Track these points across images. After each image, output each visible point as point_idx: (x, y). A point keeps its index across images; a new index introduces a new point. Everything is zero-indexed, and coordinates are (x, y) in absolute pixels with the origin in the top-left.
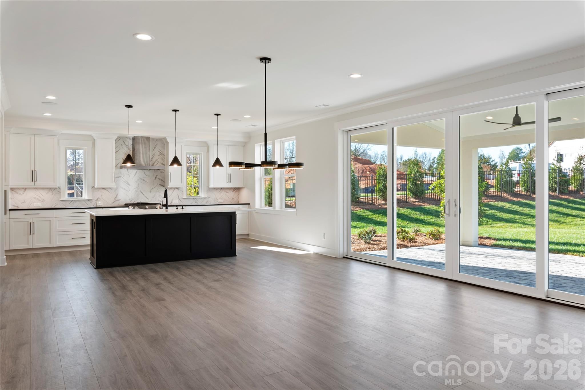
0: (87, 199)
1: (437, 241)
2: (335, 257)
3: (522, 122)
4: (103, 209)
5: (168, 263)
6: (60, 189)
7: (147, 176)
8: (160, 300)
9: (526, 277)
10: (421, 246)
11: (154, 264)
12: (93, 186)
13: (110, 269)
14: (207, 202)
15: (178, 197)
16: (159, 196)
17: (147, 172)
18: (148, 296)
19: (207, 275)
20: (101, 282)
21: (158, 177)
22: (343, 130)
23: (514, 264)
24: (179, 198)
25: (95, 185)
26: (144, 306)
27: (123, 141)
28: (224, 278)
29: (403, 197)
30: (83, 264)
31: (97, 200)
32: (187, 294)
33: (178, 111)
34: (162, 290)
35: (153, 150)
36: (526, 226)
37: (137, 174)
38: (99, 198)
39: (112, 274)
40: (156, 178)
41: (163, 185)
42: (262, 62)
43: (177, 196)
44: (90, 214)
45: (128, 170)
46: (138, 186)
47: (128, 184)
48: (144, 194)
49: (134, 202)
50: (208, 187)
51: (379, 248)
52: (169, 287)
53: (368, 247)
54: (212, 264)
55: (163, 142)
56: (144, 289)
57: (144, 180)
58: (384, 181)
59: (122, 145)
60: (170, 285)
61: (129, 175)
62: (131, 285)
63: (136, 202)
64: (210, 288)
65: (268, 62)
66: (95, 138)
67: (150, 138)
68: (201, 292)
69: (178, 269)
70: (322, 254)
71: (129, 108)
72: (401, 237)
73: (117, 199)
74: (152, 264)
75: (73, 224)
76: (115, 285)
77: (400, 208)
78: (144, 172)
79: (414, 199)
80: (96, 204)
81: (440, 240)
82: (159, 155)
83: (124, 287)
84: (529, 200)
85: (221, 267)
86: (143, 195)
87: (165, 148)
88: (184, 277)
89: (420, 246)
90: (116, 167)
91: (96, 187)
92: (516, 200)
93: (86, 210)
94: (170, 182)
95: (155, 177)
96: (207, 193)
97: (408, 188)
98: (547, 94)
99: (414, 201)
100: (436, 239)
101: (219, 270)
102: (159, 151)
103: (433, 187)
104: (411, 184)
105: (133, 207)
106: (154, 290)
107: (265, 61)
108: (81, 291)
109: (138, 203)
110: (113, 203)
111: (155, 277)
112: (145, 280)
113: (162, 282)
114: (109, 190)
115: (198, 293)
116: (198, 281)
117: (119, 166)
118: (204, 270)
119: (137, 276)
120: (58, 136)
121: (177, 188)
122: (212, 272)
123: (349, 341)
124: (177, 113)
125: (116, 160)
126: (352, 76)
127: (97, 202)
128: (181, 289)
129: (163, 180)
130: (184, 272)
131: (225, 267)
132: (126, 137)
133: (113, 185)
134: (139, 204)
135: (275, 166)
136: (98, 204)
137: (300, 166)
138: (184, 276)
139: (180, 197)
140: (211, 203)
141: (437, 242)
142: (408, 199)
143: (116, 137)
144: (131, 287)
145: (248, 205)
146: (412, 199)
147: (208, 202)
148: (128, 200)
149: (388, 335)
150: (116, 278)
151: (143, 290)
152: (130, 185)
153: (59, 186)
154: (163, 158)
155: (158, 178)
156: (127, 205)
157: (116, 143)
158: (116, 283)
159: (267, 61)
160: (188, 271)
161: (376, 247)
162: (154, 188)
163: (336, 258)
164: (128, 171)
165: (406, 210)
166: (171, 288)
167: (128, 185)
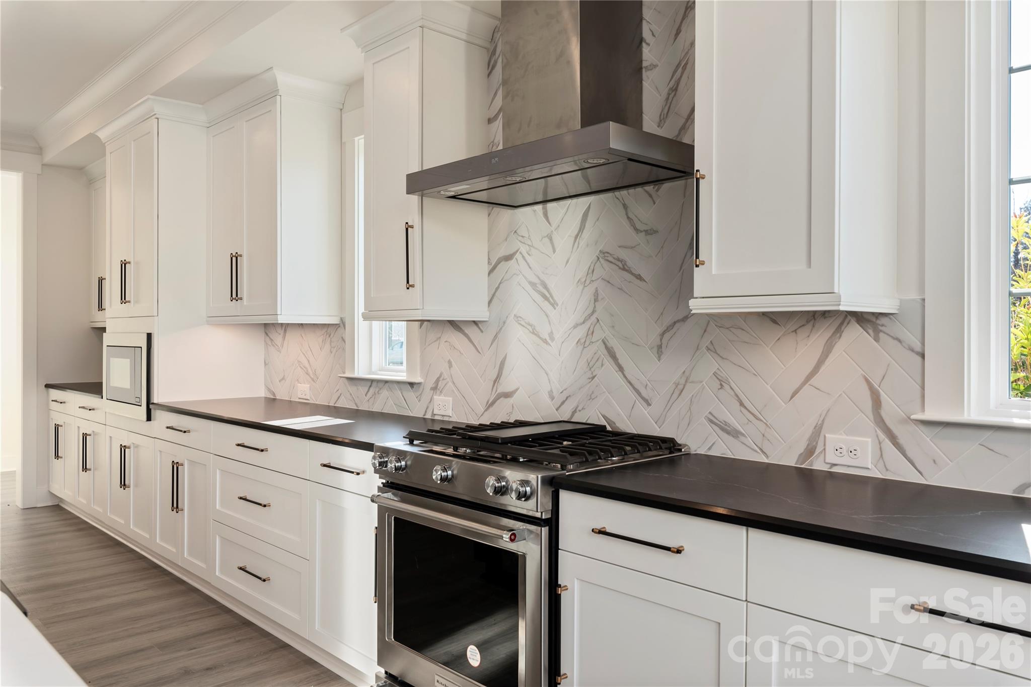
6: (345, 329)
15: (868, 404)
16: (717, 384)
31: (436, 386)
37: (589, 224)
38: (440, 376)
43: (867, 393)
45: (549, 211)
46: (594, 310)
47: (548, 297)
48: (624, 365)
57: (625, 268)
61: (551, 239)
73: (504, 387)
78: (625, 207)
80: (431, 407)
86: (621, 369)
110: (486, 410)
114: (472, 331)
127: (436, 398)
139: (890, 410)
148: (548, 400)
152: (554, 305)
164: (546, 217)
167: (546, 305)
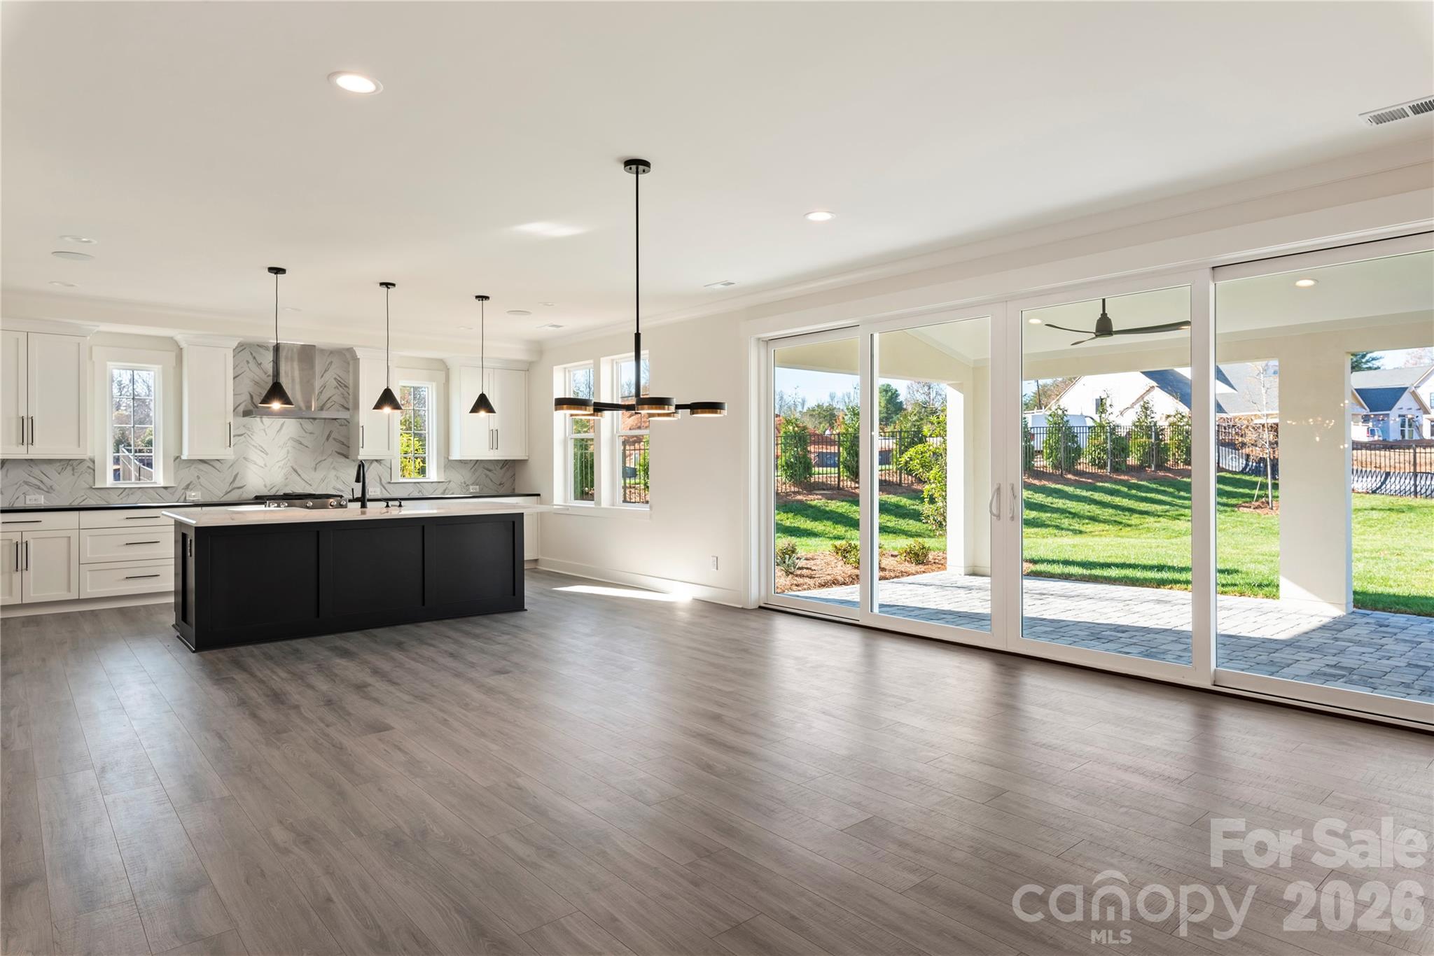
0: (162, 485)
1: (921, 568)
2: (740, 606)
3: (1114, 330)
4: (204, 508)
5: (370, 630)
6: (94, 462)
7: (308, 434)
8: (379, 728)
9: (1130, 638)
10: (898, 577)
11: (339, 635)
12: (178, 455)
13: (232, 651)
14: (445, 490)
15: (379, 480)
16: (336, 478)
17: (309, 426)
18: (346, 720)
19: (472, 658)
20: (215, 687)
21: (333, 436)
22: (759, 339)
23: (1090, 611)
24: (382, 482)
25: (181, 453)
26: (341, 748)
27: (252, 354)
28: (517, 664)
29: (833, 479)
30: (160, 641)
31: (187, 487)
32: (441, 710)
33: (394, 285)
34: (376, 701)
35: (322, 376)
36: (1064, 532)
37: (284, 428)
38: (191, 482)
39: (238, 664)
40: (328, 439)
41: (345, 453)
42: (630, 169)
43: (378, 478)
44: (175, 521)
45: (263, 419)
46: (287, 457)
47: (262, 451)
48: (301, 474)
49: (277, 491)
50: (448, 458)
51: (817, 584)
52: (391, 693)
53: (795, 582)
54: (478, 631)
55: (347, 358)
56: (330, 701)
57: (300, 443)
58: (796, 447)
59: (248, 362)
60: (392, 689)
61: (265, 431)
62: (294, 692)
63: (281, 493)
64: (489, 691)
65: (644, 171)
66: (183, 345)
67: (317, 348)
68: (473, 703)
69: (400, 646)
70: (712, 601)
71: (276, 273)
72: (854, 559)
73: (235, 485)
74: (332, 636)
75: (127, 544)
76: (253, 694)
77: (829, 500)
78: (301, 424)
79: (853, 483)
80: (184, 496)
81: (928, 564)
82: (336, 387)
83: (277, 698)
84: (1062, 484)
85: (500, 638)
86: (299, 475)
87: (349, 372)
88: (419, 667)
89: (893, 578)
90: (234, 411)
91: (184, 457)
92: (1038, 484)
93: (164, 512)
94: (363, 447)
95: (326, 436)
96: (445, 471)
97: (841, 460)
98: (1213, 268)
99: (853, 486)
100: (919, 563)
101: (498, 646)
102: (335, 379)
103: (908, 459)
104: (847, 454)
105: (276, 503)
106: (353, 702)
107: (637, 168)
108: (166, 712)
109: (285, 494)
110: (226, 494)
111: (348, 669)
112: (327, 676)
113: (370, 680)
114: (217, 465)
115: (467, 705)
116: (458, 675)
117: (241, 409)
118: (462, 647)
119: (305, 667)
120: (88, 338)
121: (376, 461)
122: (483, 651)
123: (871, 816)
124: (392, 289)
125: (234, 395)
126: (813, 217)
127: (188, 493)
128: (423, 699)
129: (345, 442)
130: (417, 653)
131: (509, 636)
132: (258, 345)
133: (228, 454)
134: (291, 497)
135: (668, 409)
136: (190, 496)
137: (719, 411)
138: (418, 662)
139: (384, 481)
140: (453, 494)
141: (923, 569)
142: (841, 483)
143: (235, 344)
144: (297, 697)
145: (536, 497)
146: (849, 483)
147: (447, 491)
149: (949, 795)
150: (252, 675)
151: (329, 703)
152: (267, 454)
153: (92, 455)
154: (345, 393)
155: (334, 439)
156: (260, 500)
157: (234, 357)
158: (254, 687)
159: (641, 168)
160: (427, 651)
161: (811, 582)
162: (325, 460)
163: (742, 608)
164: (262, 421)
165: (839, 504)
166: (398, 694)
167: (262, 454)
